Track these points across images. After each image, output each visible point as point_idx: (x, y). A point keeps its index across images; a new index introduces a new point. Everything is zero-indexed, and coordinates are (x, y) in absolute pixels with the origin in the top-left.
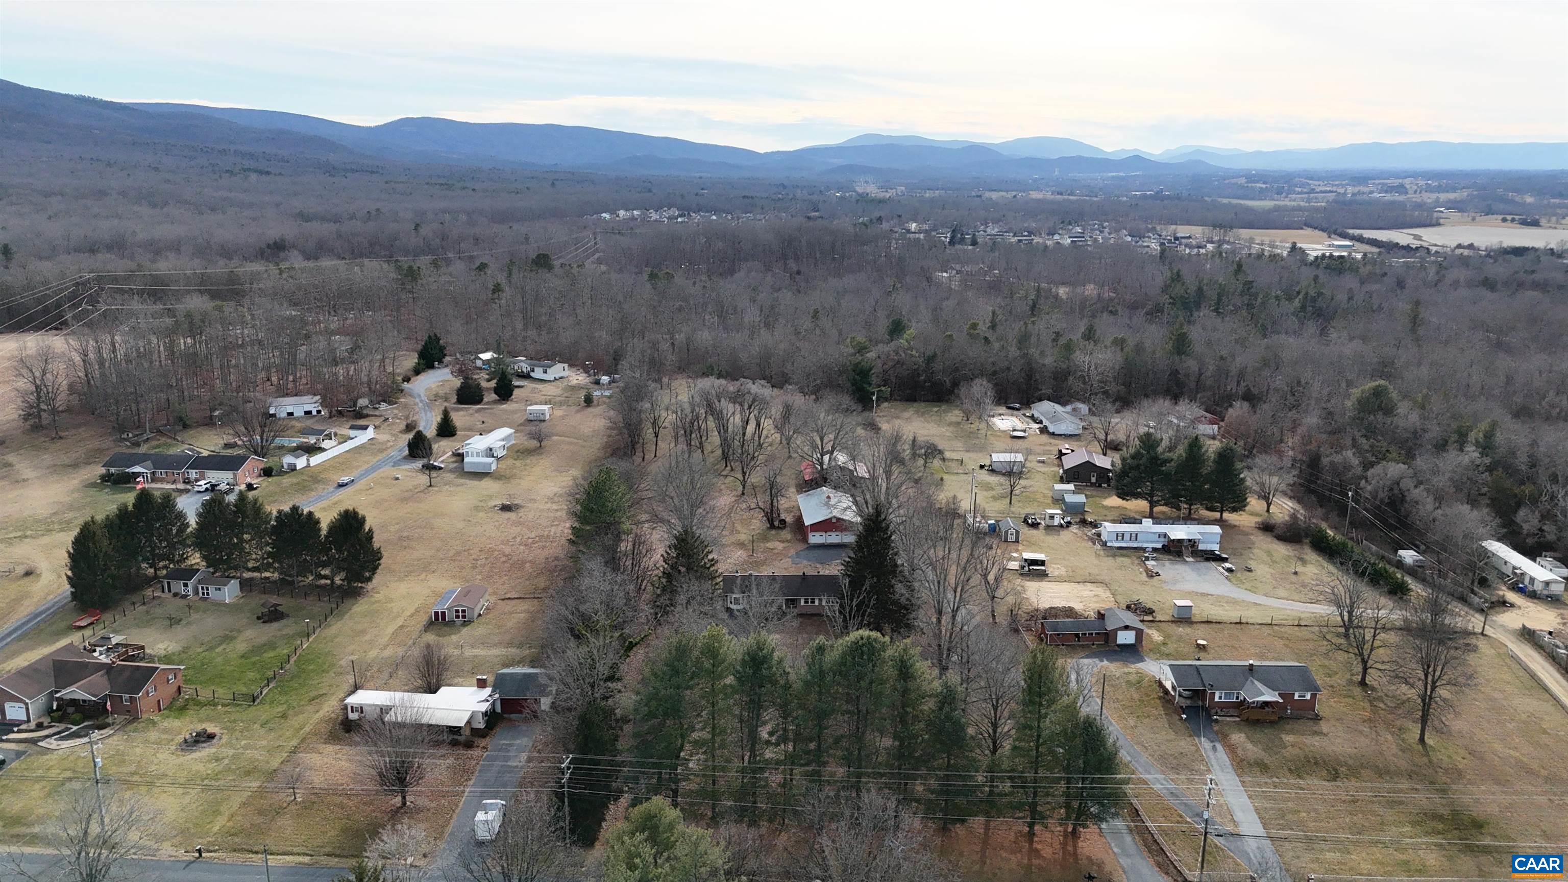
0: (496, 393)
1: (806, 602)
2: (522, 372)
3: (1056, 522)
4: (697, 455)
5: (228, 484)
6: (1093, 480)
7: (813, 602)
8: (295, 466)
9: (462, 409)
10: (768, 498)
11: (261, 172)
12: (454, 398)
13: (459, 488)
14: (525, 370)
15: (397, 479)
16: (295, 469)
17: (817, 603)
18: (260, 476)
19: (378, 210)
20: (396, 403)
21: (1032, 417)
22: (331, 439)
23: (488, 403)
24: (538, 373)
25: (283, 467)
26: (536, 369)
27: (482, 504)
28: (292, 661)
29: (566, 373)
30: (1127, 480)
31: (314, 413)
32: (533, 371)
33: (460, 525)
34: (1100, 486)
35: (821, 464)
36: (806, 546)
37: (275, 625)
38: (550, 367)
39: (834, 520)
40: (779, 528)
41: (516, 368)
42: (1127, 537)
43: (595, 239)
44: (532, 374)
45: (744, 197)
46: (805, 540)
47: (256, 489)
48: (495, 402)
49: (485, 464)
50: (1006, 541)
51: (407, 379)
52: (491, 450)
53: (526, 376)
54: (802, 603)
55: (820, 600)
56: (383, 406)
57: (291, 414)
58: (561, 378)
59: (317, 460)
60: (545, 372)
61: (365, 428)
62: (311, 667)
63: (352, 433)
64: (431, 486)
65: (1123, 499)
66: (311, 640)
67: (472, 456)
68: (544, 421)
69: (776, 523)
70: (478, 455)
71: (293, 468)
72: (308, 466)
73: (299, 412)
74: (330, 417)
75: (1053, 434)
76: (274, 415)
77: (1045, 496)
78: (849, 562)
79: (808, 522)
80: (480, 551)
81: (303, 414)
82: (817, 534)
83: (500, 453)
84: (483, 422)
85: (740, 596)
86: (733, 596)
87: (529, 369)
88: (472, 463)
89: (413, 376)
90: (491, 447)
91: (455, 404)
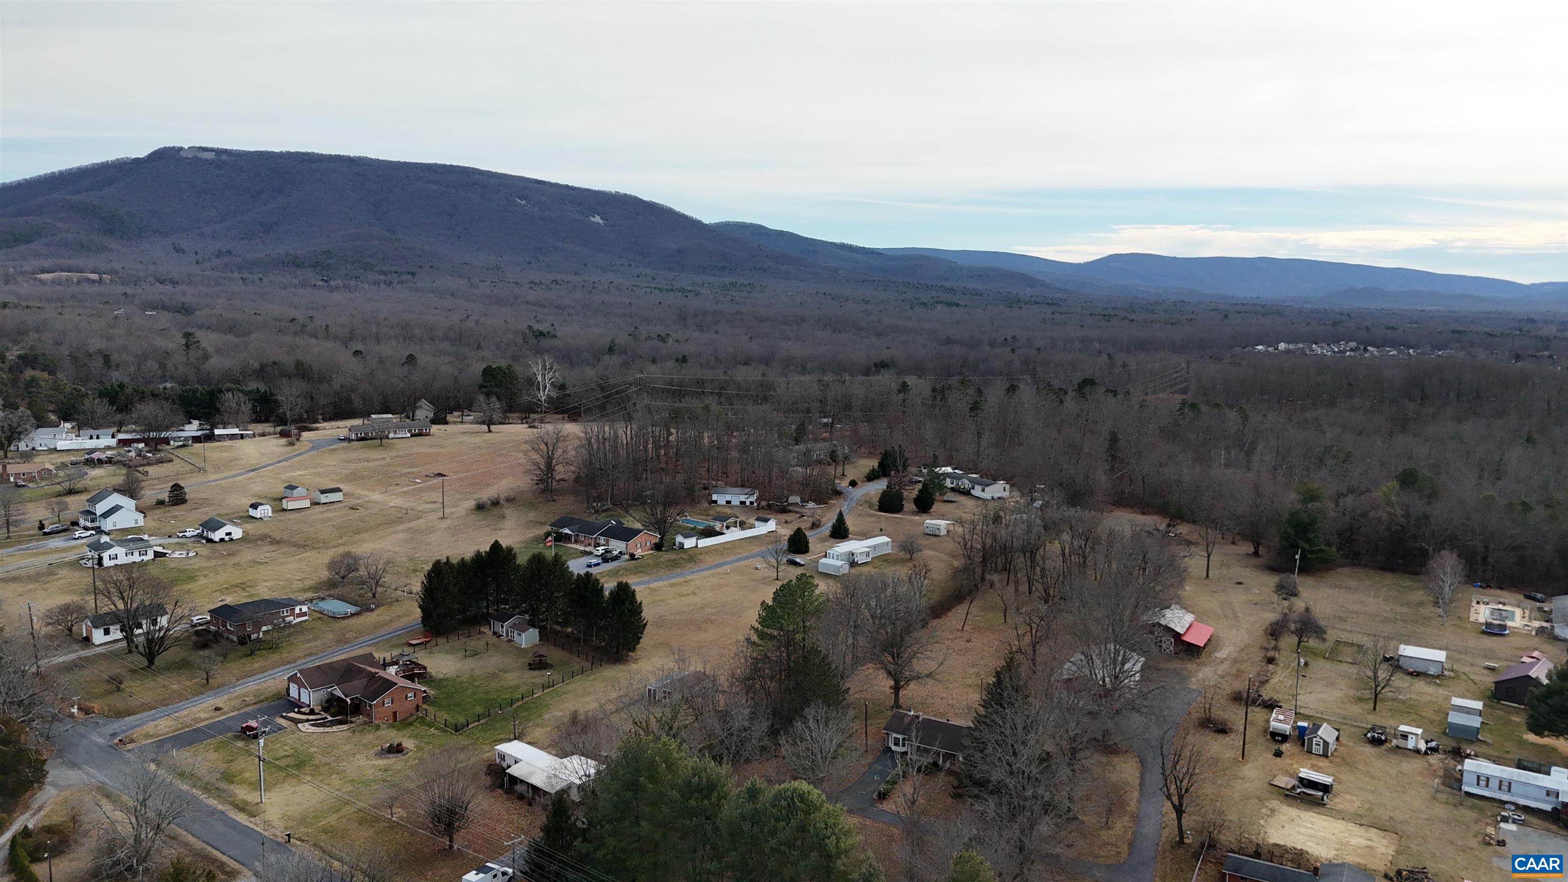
0: (915, 504)
3: (1411, 744)
5: (620, 553)
8: (683, 545)
9: (875, 516)
11: (950, 304)
12: (875, 503)
14: (966, 486)
15: (757, 569)
16: (683, 548)
18: (652, 549)
19: (1014, 337)
20: (825, 503)
21: (1547, 613)
22: (736, 527)
23: (902, 513)
24: (977, 491)
25: (675, 545)
26: (976, 487)
28: (515, 706)
29: (1005, 494)
31: (748, 504)
32: (973, 488)
37: (536, 673)
38: (987, 486)
41: (960, 484)
42: (1494, 784)
44: (973, 492)
45: (1454, 332)
47: (636, 559)
48: (913, 513)
49: (835, 566)
50: (1310, 752)
51: (853, 484)
52: (853, 554)
53: (967, 493)
56: (811, 505)
57: (728, 502)
58: (999, 497)
59: (705, 542)
60: (983, 491)
61: (766, 520)
62: (523, 714)
63: (757, 523)
64: (777, 579)
66: (545, 691)
67: (833, 557)
68: (939, 536)
70: (838, 559)
71: (681, 546)
72: (696, 546)
73: (736, 501)
74: (758, 509)
75: (1556, 638)
76: (715, 502)
81: (738, 503)
83: (861, 560)
84: (881, 530)
85: (900, 737)
86: (894, 735)
87: (970, 486)
88: (825, 564)
89: (863, 482)
90: (853, 551)
91: (875, 510)
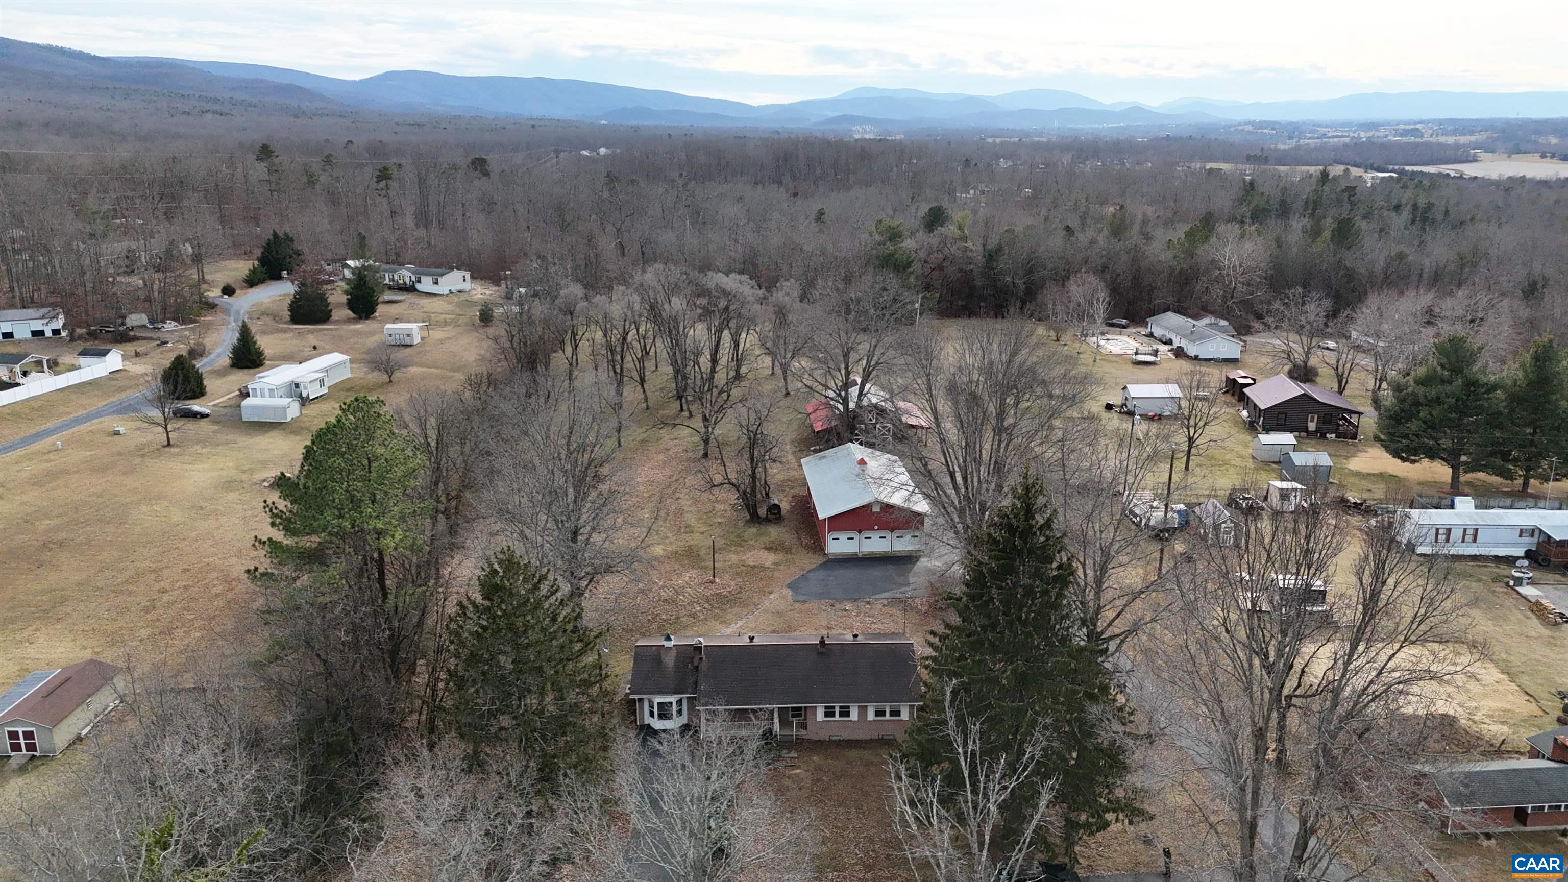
0: (351, 308)
1: (829, 713)
2: (405, 283)
3: (1294, 504)
4: (631, 393)
6: (1312, 426)
7: (845, 713)
9: (292, 330)
10: (746, 465)
12: (286, 314)
13: (220, 449)
14: (407, 280)
15: (117, 433)
17: (854, 715)
20: (195, 322)
21: (1151, 335)
22: (41, 371)
23: (337, 322)
24: (426, 285)
26: (423, 278)
27: (244, 477)
29: (467, 286)
30: (1414, 425)
31: (49, 333)
32: (419, 281)
33: (177, 516)
34: (1323, 436)
35: (845, 402)
36: (820, 560)
38: (442, 275)
39: (876, 509)
40: (767, 520)
41: (396, 277)
42: (1456, 534)
43: (557, 157)
44: (418, 286)
46: (818, 546)
48: (349, 321)
49: (275, 409)
51: (228, 291)
52: (297, 386)
53: (410, 289)
54: (820, 715)
55: (863, 710)
56: (170, 325)
57: (9, 335)
58: (460, 292)
60: (436, 283)
61: (103, 353)
63: (82, 361)
64: (169, 445)
65: (1404, 460)
67: (263, 396)
68: (411, 346)
69: (762, 511)
70: (272, 395)
73: (21, 332)
74: (73, 340)
75: (1196, 358)
77: (1241, 456)
78: (943, 638)
79: (823, 513)
80: (185, 570)
81: (28, 334)
82: (843, 536)
83: (313, 391)
84: (315, 348)
85: (673, 699)
86: (658, 699)
87: (413, 279)
88: (254, 408)
89: (242, 288)
90: (297, 381)
91: (286, 323)
